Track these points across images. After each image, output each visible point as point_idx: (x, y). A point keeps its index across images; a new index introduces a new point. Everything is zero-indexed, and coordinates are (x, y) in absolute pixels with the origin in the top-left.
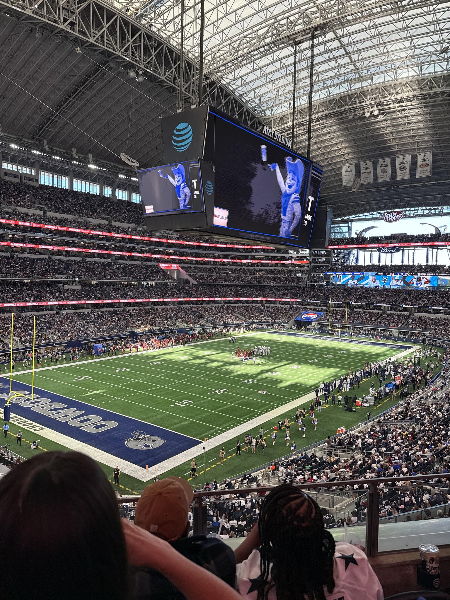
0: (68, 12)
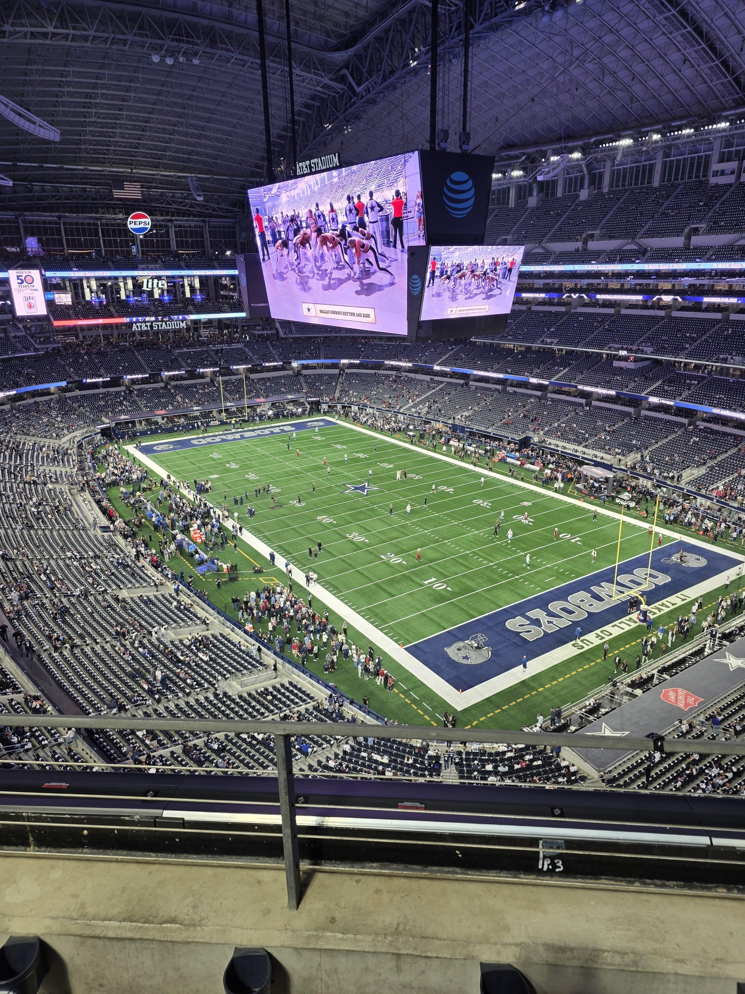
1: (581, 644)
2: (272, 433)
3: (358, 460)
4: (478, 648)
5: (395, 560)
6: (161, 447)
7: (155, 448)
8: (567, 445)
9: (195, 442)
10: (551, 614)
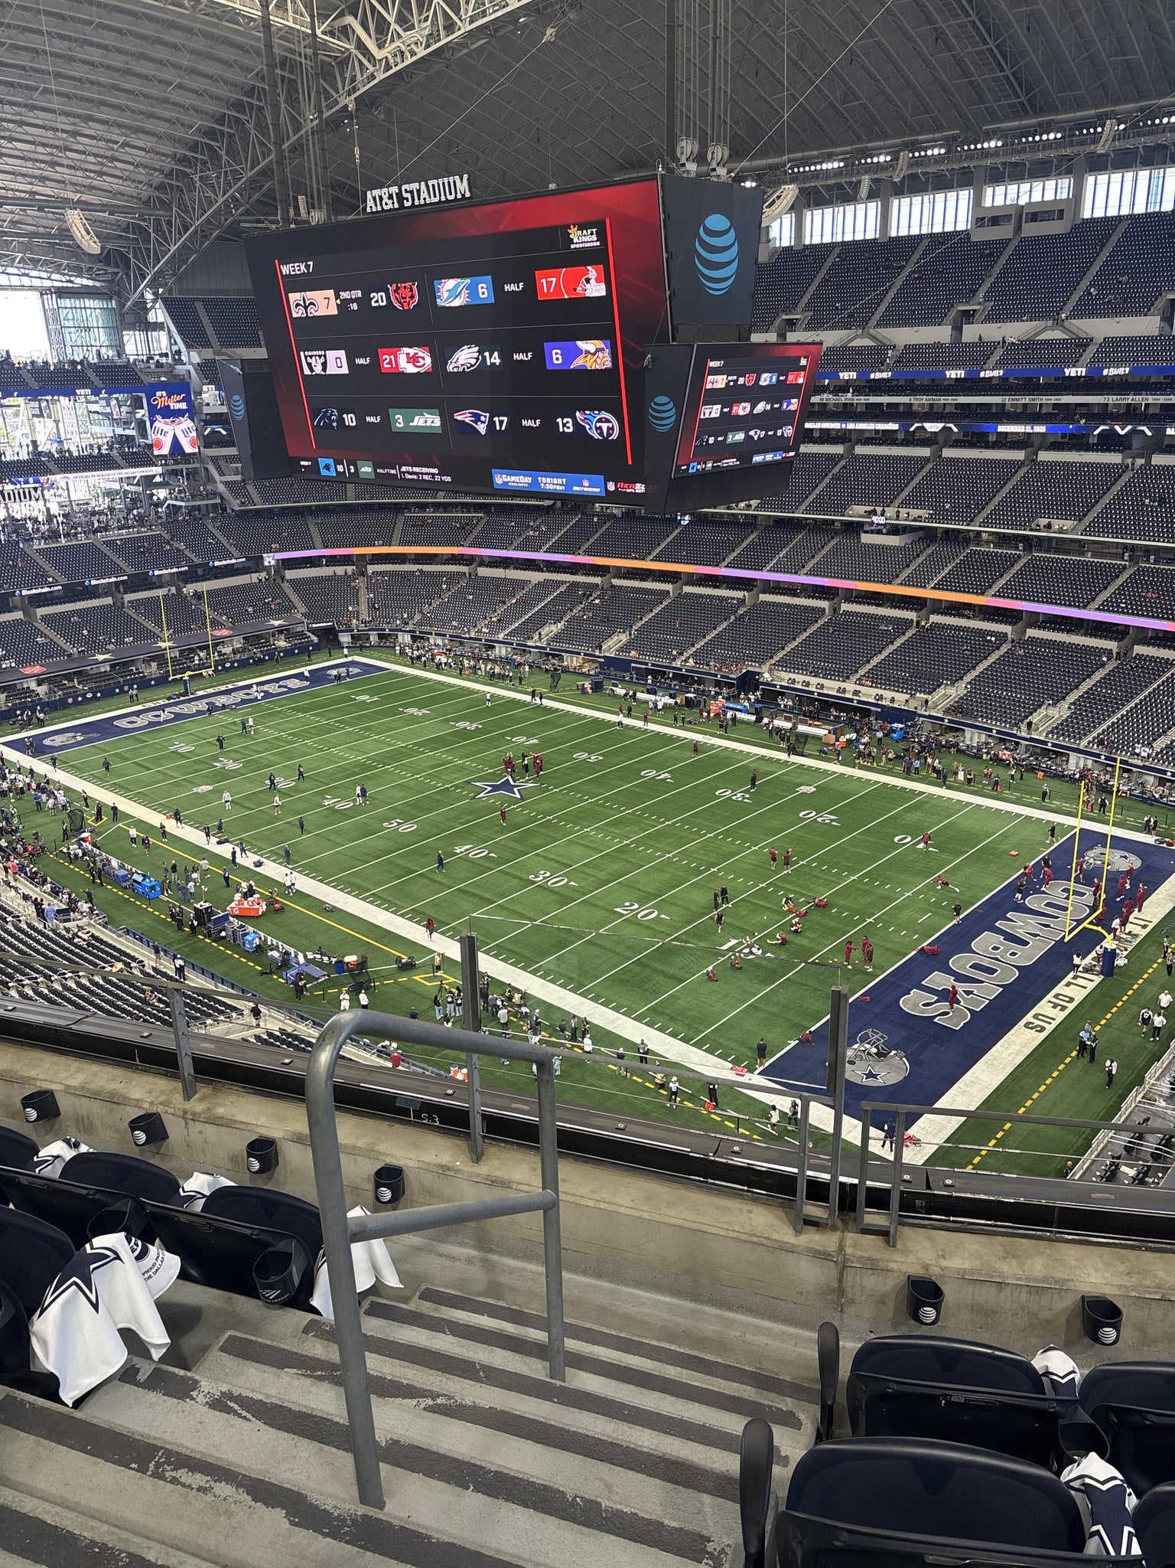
1: (1037, 1022)
2: (267, 694)
3: (464, 734)
4: (879, 1054)
5: (647, 914)
6: (58, 740)
7: (47, 742)
8: (826, 683)
9: (123, 724)
10: (961, 978)
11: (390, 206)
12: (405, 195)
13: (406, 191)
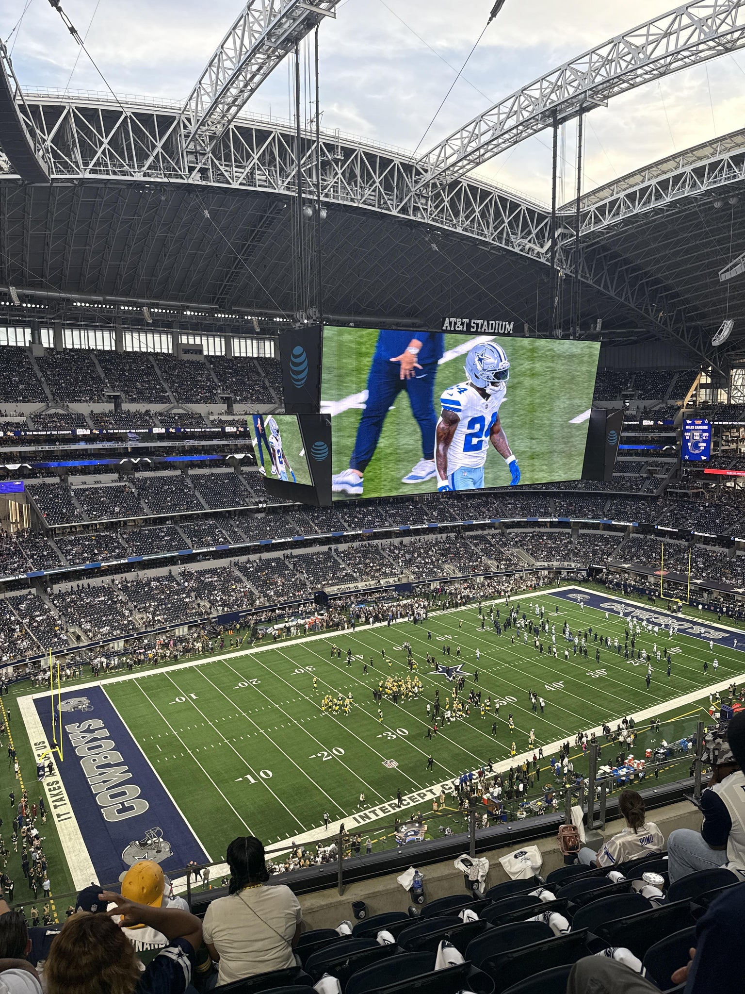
0: (196, 156)
11: (461, 328)
12: (472, 325)
13: (474, 323)
